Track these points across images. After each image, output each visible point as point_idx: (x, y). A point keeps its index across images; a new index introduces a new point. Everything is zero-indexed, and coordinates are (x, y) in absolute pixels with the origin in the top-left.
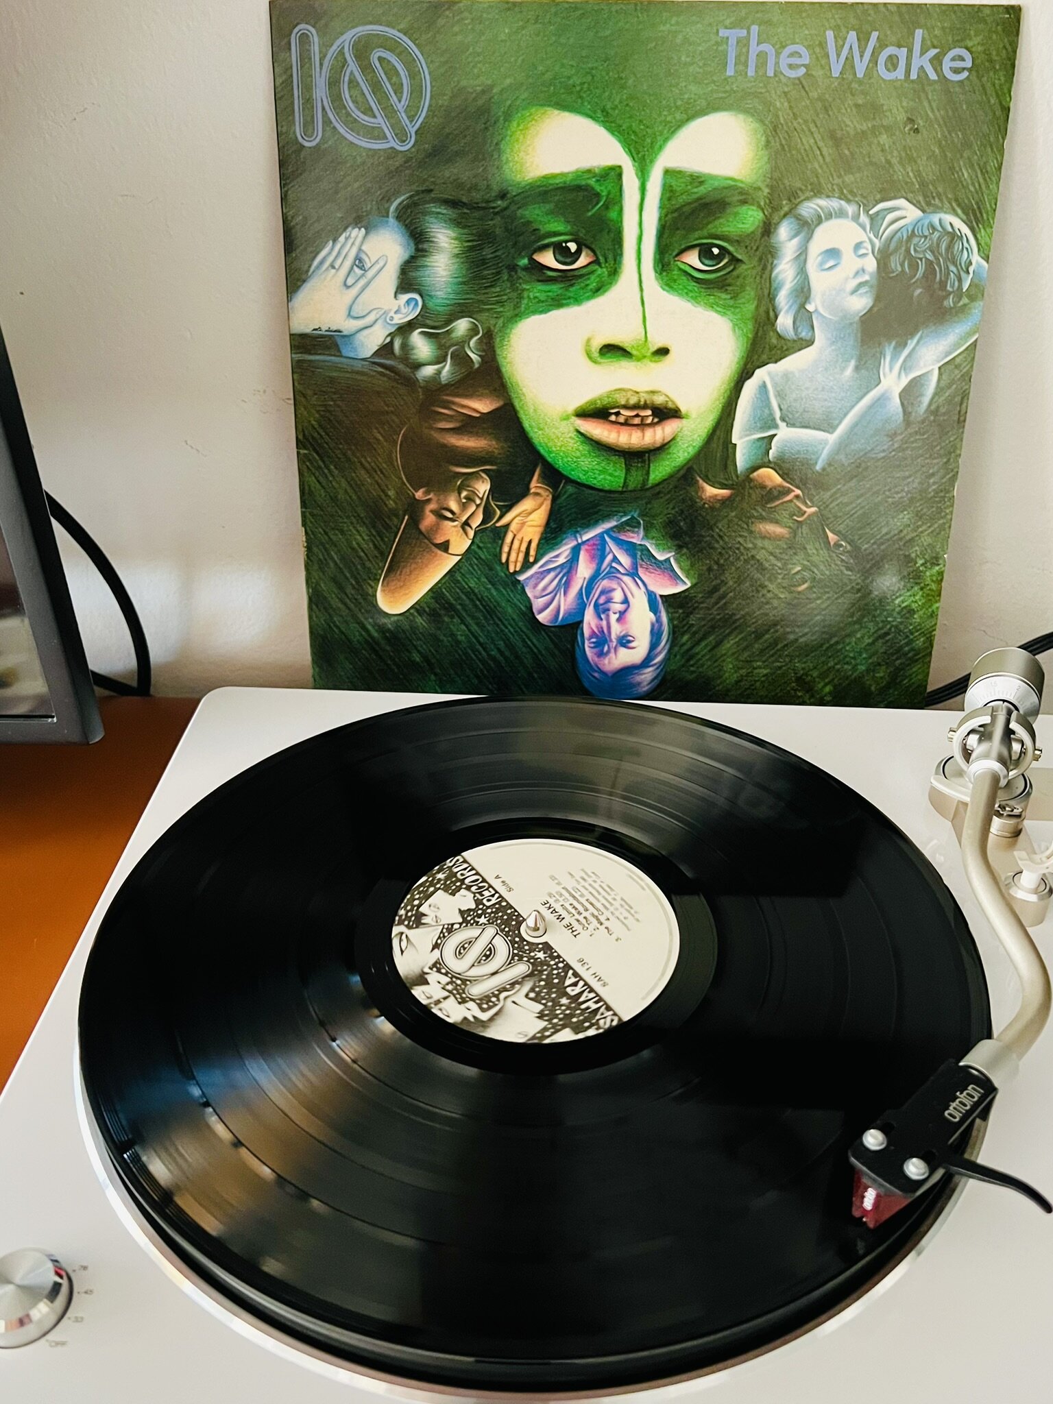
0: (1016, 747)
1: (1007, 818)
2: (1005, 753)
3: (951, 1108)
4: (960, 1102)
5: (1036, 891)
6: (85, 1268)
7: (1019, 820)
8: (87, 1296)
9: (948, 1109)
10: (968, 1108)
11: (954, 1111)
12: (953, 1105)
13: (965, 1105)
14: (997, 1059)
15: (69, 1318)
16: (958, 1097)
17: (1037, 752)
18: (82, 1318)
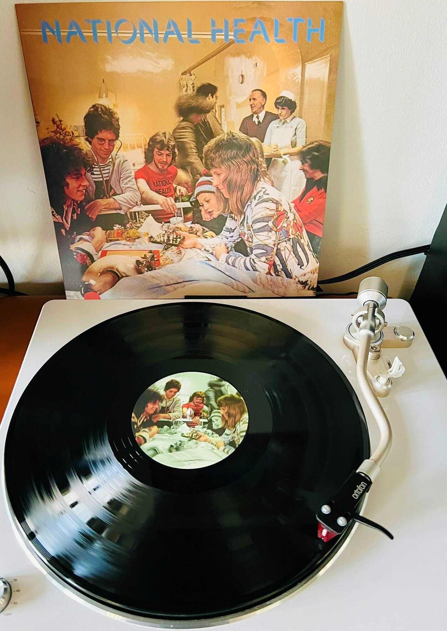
0: (377, 322)
1: (374, 352)
2: (373, 325)
3: (355, 493)
4: (358, 490)
5: (386, 384)
6: (16, 580)
7: (379, 353)
8: (17, 592)
9: (353, 493)
10: (361, 492)
11: (356, 495)
12: (356, 491)
13: (360, 491)
14: (371, 468)
15: (12, 603)
16: (358, 488)
17: (385, 324)
18: (17, 602)
